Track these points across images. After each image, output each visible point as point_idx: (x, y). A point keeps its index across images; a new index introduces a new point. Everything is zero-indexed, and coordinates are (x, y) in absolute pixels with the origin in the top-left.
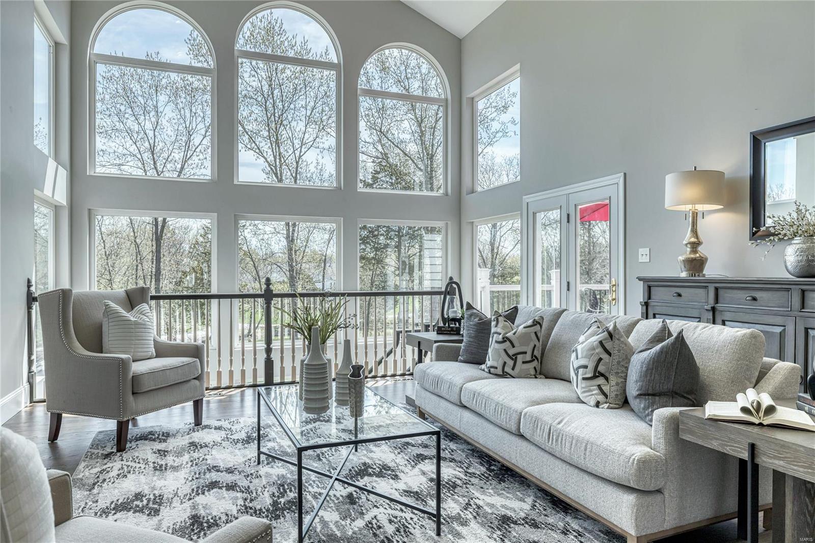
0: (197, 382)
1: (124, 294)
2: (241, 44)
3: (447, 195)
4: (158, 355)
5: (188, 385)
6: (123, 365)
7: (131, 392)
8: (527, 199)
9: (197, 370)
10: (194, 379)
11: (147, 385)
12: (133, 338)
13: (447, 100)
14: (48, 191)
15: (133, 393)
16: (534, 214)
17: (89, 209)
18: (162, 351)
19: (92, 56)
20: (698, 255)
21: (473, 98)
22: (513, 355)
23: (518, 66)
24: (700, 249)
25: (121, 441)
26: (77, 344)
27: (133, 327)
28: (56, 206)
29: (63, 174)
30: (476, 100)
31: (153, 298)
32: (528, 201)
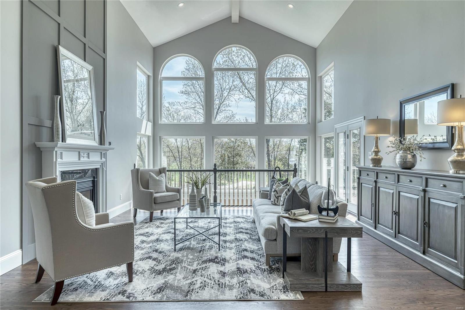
0: (178, 201)
1: (158, 170)
2: (215, 65)
3: (309, 124)
4: (167, 191)
5: (175, 202)
6: (151, 194)
7: (154, 203)
8: (336, 126)
9: (178, 197)
10: (177, 200)
11: (159, 201)
12: (157, 185)
13: (309, 78)
14: (143, 132)
15: (155, 203)
16: (338, 134)
17: (160, 137)
18: (168, 190)
19: (161, 78)
20: (378, 157)
21: (321, 76)
22: (277, 197)
23: (333, 64)
24: (379, 154)
25: (151, 219)
26: (141, 186)
27: (157, 181)
28: (148, 136)
29: (150, 125)
30: (322, 77)
31: (168, 171)
32: (336, 127)
